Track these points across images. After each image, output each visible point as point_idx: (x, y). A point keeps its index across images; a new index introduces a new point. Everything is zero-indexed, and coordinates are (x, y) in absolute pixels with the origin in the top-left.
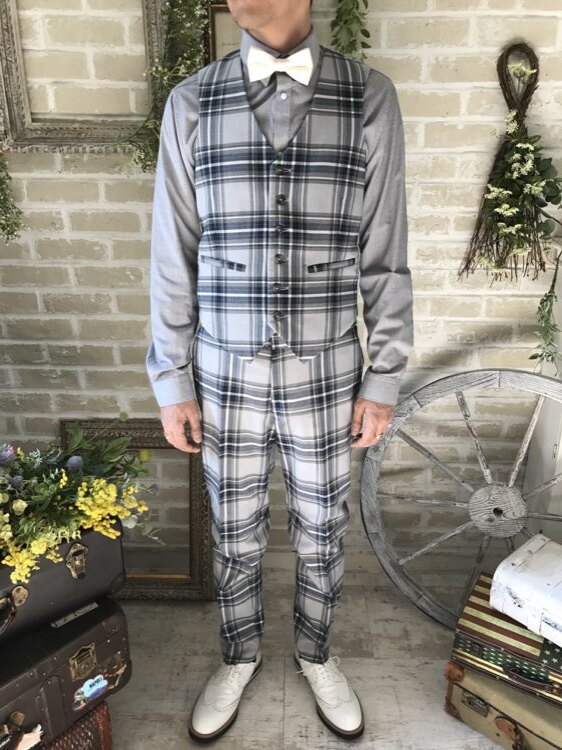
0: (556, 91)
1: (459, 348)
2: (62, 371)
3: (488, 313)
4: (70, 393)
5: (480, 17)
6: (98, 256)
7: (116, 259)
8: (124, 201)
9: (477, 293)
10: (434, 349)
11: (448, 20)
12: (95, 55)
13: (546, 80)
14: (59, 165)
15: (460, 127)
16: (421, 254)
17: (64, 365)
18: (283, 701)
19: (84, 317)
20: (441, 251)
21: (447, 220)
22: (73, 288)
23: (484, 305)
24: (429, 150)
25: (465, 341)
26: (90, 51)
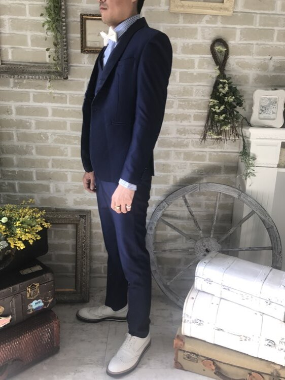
0: (236, 60)
1: (197, 176)
2: (8, 183)
3: (210, 160)
4: (11, 194)
5: (203, 27)
6: (29, 127)
7: (36, 129)
8: (42, 102)
9: (204, 150)
10: (185, 177)
11: (188, 28)
12: (32, 36)
13: (232, 56)
14: (12, 85)
15: (195, 74)
16: (179, 132)
17: (9, 180)
18: (106, 343)
19: (20, 156)
20: (187, 130)
21: (190, 116)
22: (15, 142)
23: (208, 156)
24: (181, 83)
25: (199, 173)
26: (29, 34)
